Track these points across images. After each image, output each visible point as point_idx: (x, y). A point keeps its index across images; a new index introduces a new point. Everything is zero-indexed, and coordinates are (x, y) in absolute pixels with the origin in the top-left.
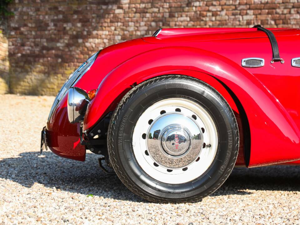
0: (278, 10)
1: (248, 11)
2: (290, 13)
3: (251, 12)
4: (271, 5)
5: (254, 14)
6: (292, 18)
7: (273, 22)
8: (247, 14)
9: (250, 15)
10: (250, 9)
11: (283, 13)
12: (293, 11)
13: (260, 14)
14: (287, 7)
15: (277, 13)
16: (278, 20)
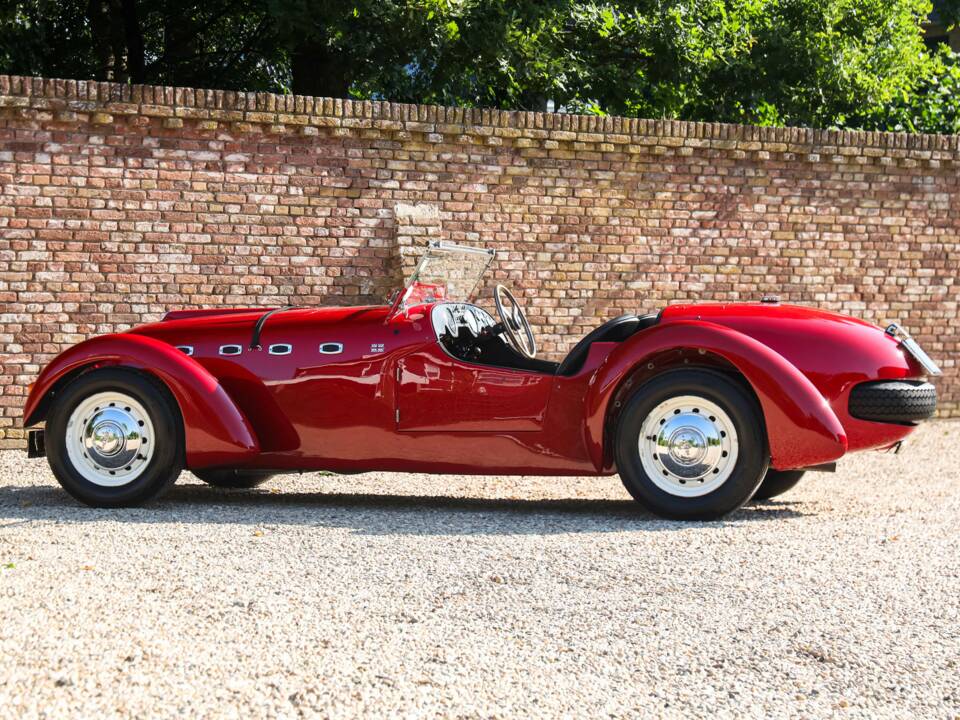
0: (109, 245)
1: (35, 243)
2: (136, 251)
3: (40, 244)
4: (92, 234)
5: (48, 249)
6: (140, 261)
7: (95, 268)
8: (30, 248)
9: (40, 251)
10: (37, 237)
11: (121, 250)
12: (143, 248)
13: (65, 249)
14: (130, 239)
15: (104, 250)
16: (110, 263)
